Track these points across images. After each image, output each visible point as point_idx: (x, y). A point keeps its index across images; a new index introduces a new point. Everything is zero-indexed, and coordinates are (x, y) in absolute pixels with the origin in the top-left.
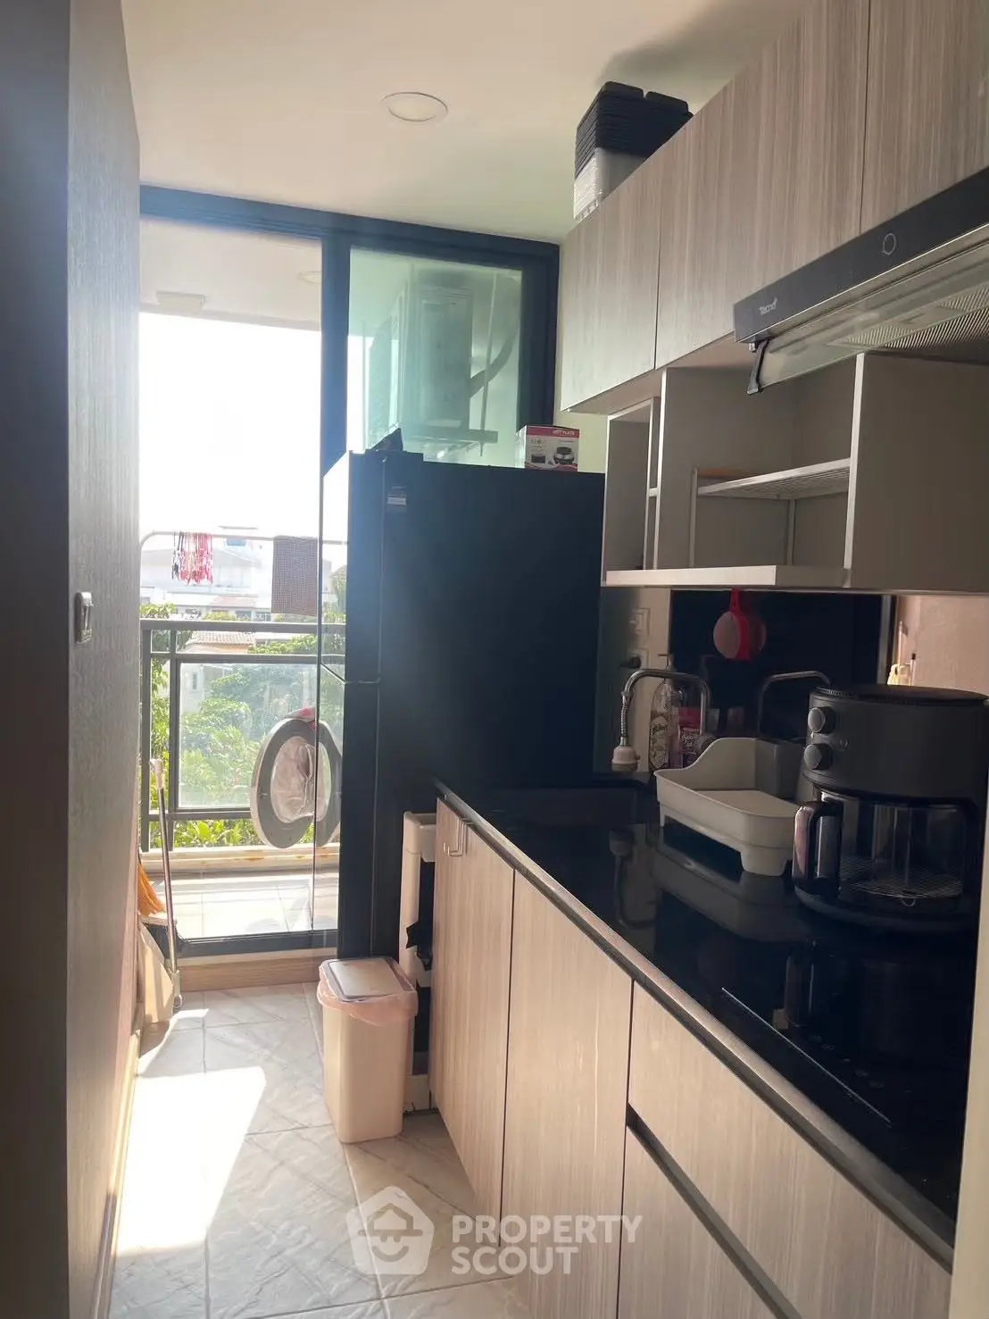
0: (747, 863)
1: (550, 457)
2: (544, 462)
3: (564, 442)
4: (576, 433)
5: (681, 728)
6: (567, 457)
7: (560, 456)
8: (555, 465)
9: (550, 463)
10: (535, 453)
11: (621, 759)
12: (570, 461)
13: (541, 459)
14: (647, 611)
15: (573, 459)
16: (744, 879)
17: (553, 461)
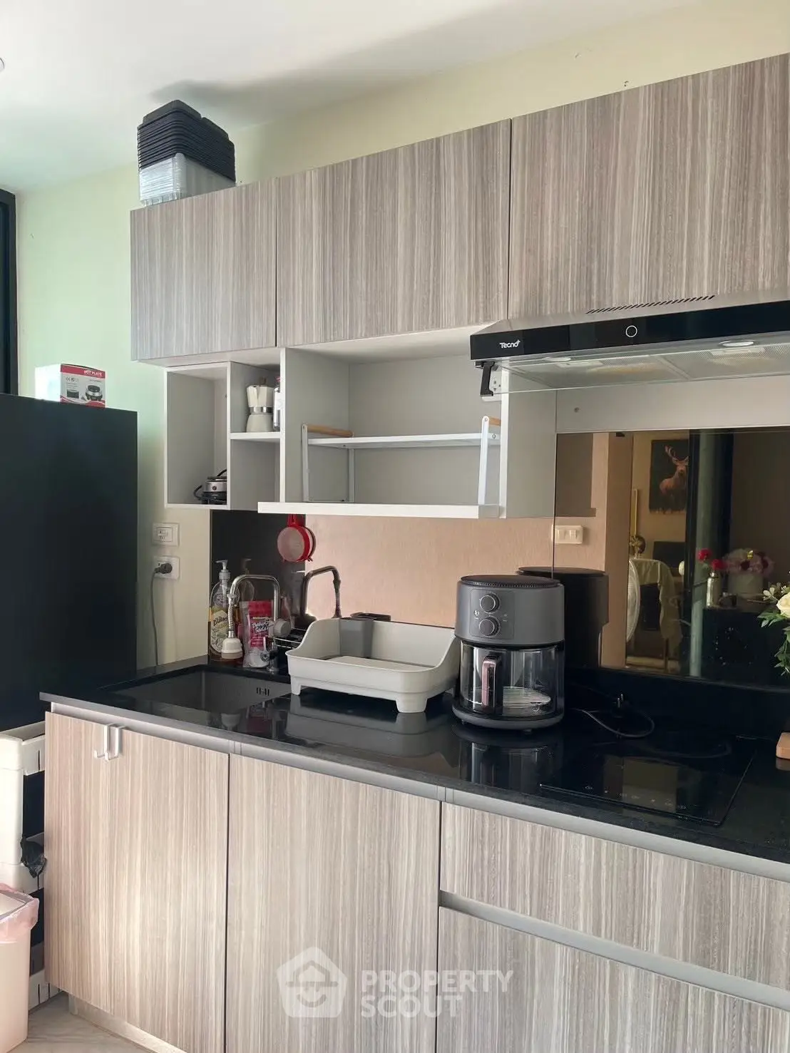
0: (401, 707)
1: (82, 394)
2: (78, 397)
3: (94, 382)
4: (103, 375)
5: (251, 618)
6: (97, 394)
7: (91, 393)
8: (88, 401)
9: (83, 398)
10: (71, 389)
11: (231, 649)
12: (99, 398)
13: (75, 395)
14: (177, 525)
15: (101, 397)
16: (399, 718)
17: (86, 397)
